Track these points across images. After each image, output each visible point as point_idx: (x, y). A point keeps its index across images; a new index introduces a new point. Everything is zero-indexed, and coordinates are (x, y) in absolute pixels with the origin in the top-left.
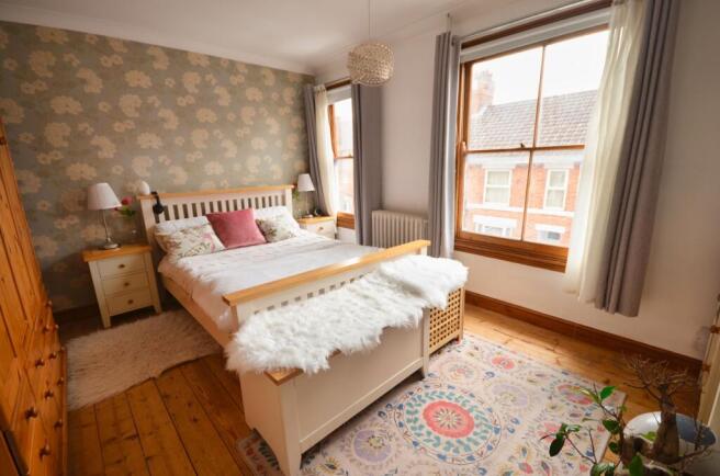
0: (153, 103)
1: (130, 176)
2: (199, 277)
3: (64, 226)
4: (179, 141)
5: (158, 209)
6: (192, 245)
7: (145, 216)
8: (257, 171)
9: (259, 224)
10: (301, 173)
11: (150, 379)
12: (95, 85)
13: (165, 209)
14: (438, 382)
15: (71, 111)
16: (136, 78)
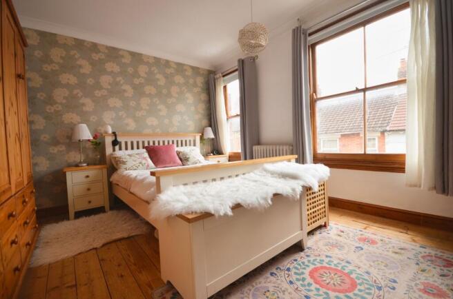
0: (120, 82)
1: (101, 123)
2: (136, 177)
3: (55, 151)
4: (133, 103)
5: (115, 143)
6: (135, 163)
7: (106, 146)
8: (179, 124)
9: (178, 153)
10: (206, 127)
11: (94, 249)
12: (86, 68)
13: (119, 143)
14: (317, 253)
15: (70, 83)
16: (111, 66)
